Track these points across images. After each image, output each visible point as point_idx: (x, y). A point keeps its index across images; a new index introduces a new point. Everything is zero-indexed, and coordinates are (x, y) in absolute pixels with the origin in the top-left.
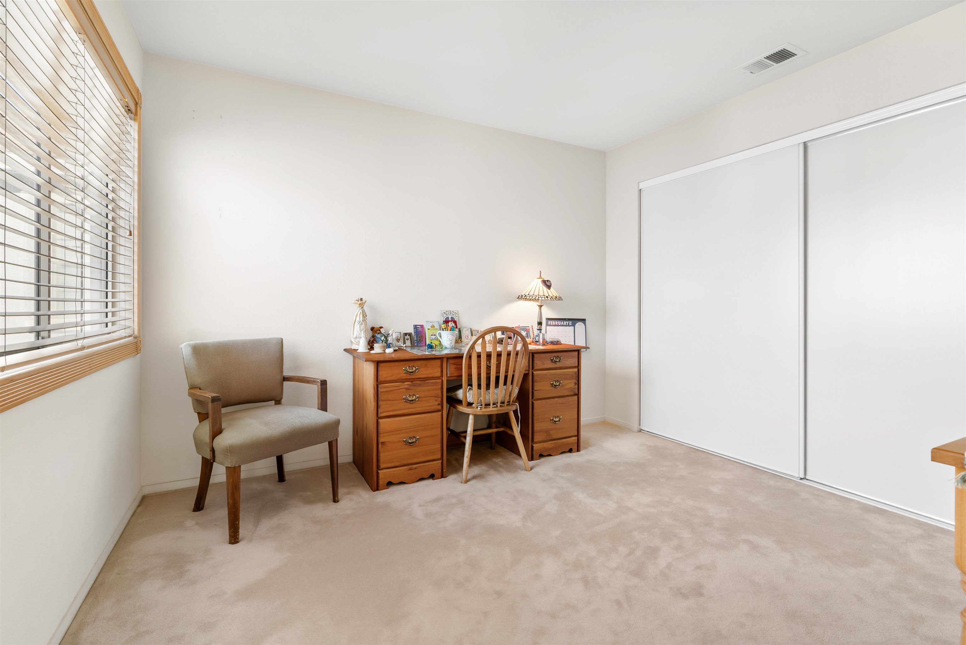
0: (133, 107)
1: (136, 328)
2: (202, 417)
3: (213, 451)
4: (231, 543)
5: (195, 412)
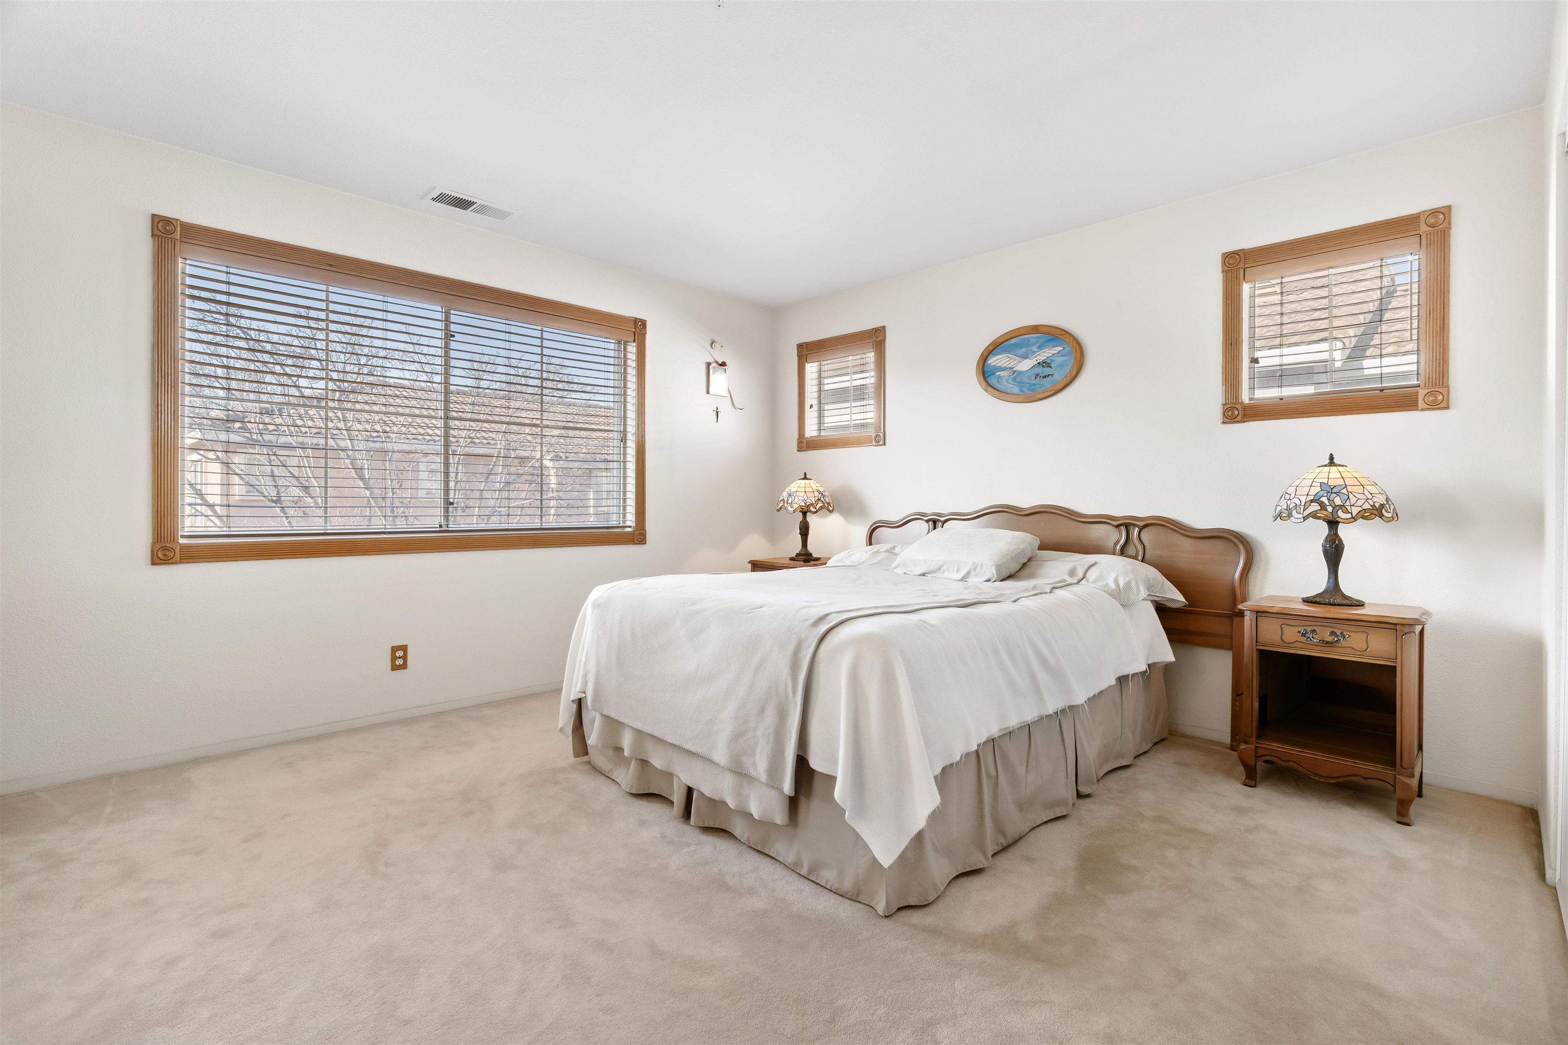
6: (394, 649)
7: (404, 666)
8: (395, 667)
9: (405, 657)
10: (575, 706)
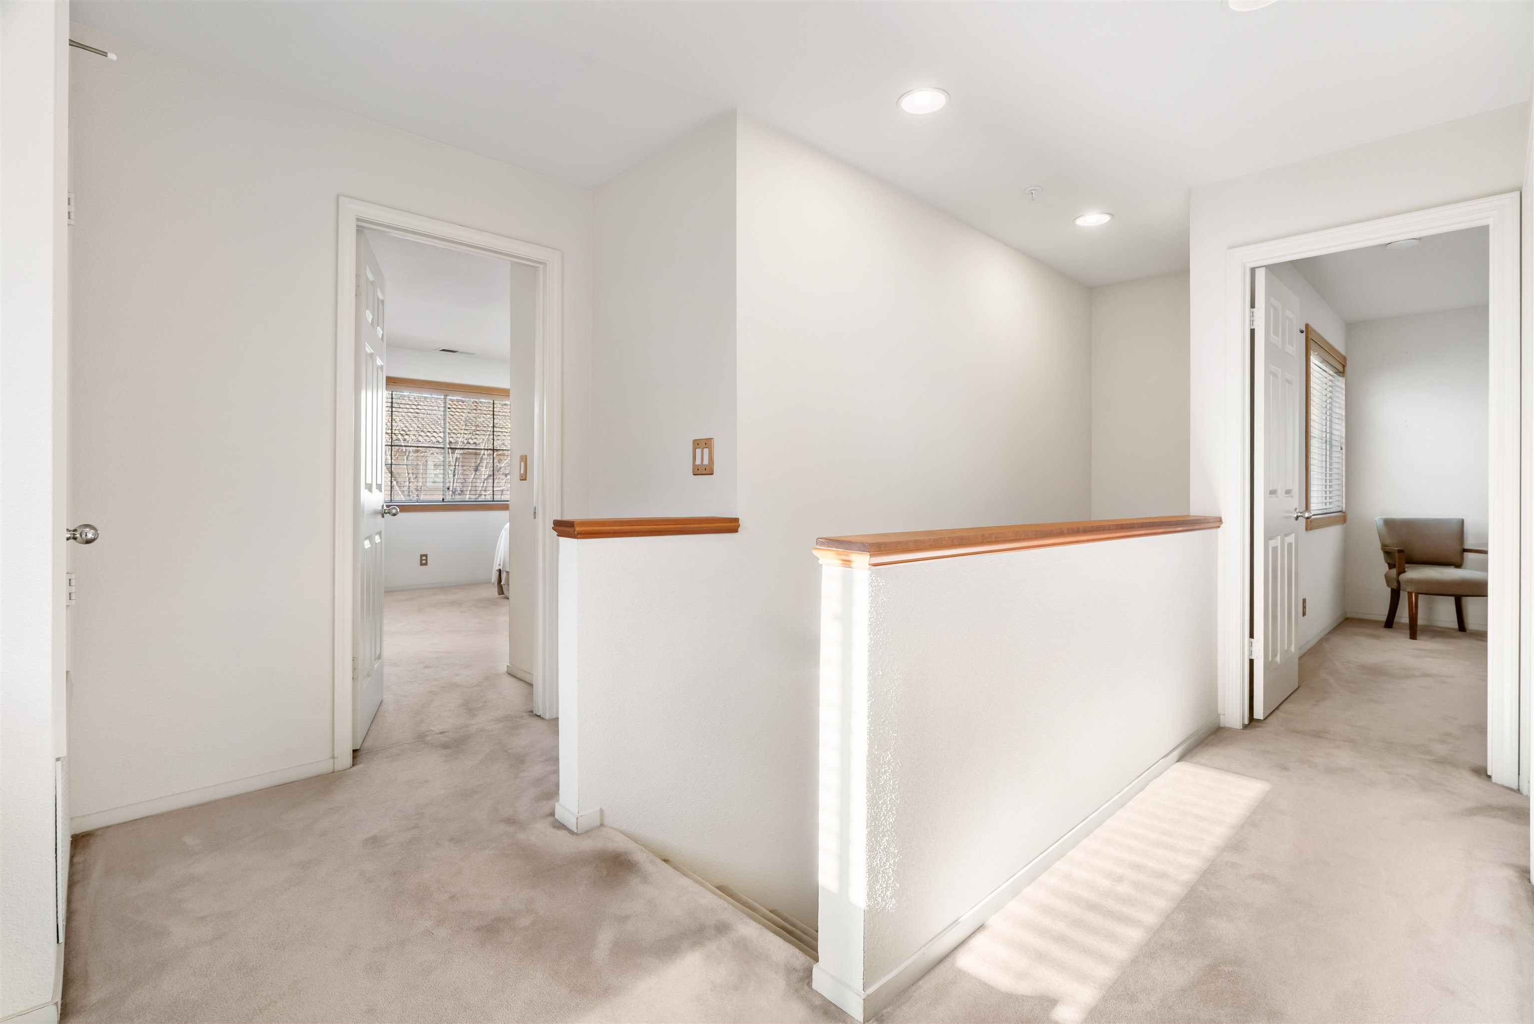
0: (1341, 369)
1: (1344, 506)
2: (1391, 566)
3: (1399, 582)
4: (1411, 638)
5: (1386, 562)
6: (422, 556)
7: (426, 564)
8: (422, 564)
9: (426, 560)
10: (498, 573)
